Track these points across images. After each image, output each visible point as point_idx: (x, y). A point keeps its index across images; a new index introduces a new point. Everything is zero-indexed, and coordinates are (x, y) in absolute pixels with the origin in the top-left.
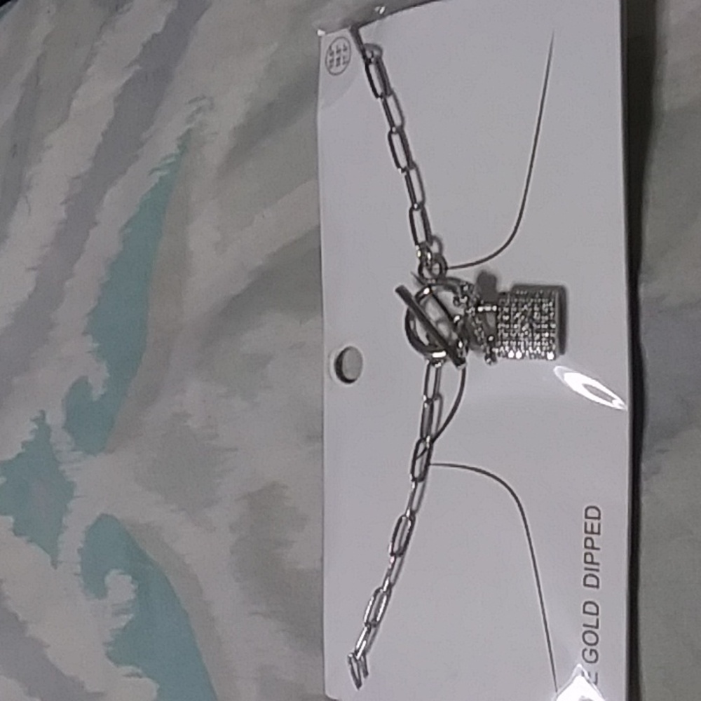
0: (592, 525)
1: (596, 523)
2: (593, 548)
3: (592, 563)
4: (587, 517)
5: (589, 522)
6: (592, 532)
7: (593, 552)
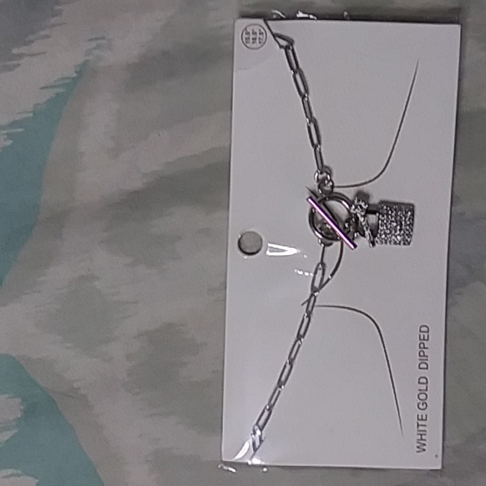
0: (424, 336)
1: (426, 335)
2: (424, 348)
3: (424, 356)
4: (420, 331)
5: (422, 334)
6: (424, 339)
7: (425, 350)
